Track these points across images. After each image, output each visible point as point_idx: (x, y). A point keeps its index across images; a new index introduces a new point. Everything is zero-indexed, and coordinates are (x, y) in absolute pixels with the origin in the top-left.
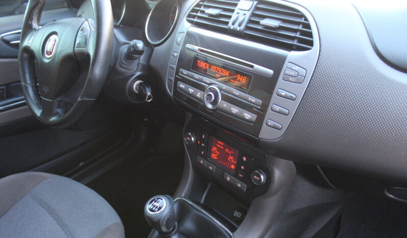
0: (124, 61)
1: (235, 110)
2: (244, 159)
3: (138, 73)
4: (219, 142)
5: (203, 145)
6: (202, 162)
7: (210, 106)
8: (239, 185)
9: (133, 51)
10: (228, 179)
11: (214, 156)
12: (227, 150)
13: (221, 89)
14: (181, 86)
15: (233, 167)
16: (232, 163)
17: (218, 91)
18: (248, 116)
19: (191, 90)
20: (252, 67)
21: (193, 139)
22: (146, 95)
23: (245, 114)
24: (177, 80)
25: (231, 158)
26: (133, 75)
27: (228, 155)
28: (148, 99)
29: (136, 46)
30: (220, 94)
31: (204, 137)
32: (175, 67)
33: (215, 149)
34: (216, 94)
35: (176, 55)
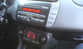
1: (37, 20)
2: (38, 35)
3: (3, 15)
4: (30, 32)
5: (25, 33)
6: (24, 39)
7: (29, 20)
8: (37, 43)
10: (33, 42)
11: (28, 36)
12: (32, 34)
13: (32, 15)
14: (18, 16)
15: (34, 38)
17: (31, 15)
18: (42, 21)
19: (22, 17)
20: (42, 7)
21: (21, 32)
22: (6, 21)
23: (41, 21)
24: (17, 15)
25: (34, 36)
28: (7, 22)
29: (4, 4)
30: (32, 16)
31: (25, 31)
32: (16, 11)
33: (28, 34)
34: (31, 16)
35: (16, 8)
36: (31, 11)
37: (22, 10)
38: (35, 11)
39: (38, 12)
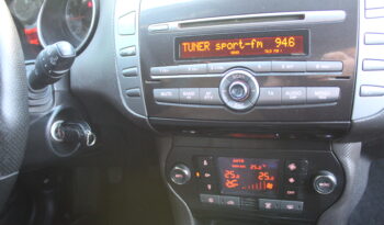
0: (30, 95)
2: (292, 167)
3: (56, 109)
4: (234, 161)
5: (207, 175)
6: (211, 200)
8: (290, 207)
9: (57, 62)
10: (268, 206)
11: (230, 184)
12: (253, 167)
13: (252, 71)
14: (163, 94)
15: (270, 186)
16: (267, 182)
19: (189, 94)
20: (302, 17)
21: (186, 172)
22: (84, 137)
25: (263, 175)
26: (50, 114)
27: (257, 173)
28: (91, 141)
30: (254, 79)
31: (205, 163)
32: (137, 70)
33: (230, 173)
34: (247, 80)
35: (134, 54)
36: (237, 52)
37: (177, 59)
38: (260, 44)
39: (282, 46)
